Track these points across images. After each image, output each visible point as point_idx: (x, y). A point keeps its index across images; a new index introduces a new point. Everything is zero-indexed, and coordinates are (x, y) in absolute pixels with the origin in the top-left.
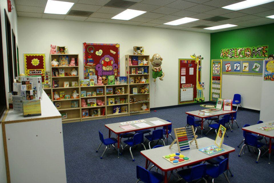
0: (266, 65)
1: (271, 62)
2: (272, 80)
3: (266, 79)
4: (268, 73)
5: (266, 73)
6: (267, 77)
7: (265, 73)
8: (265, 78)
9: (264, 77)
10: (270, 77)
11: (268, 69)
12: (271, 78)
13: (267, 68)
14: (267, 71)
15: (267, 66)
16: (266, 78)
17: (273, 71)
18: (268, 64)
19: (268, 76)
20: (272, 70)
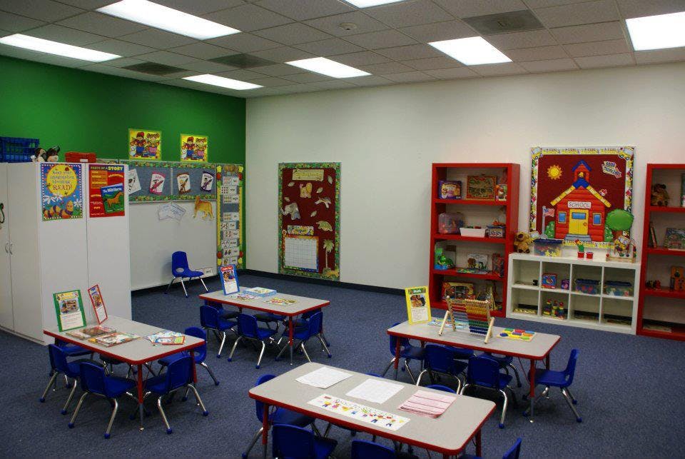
0: (45, 177)
1: (57, 167)
2: (66, 217)
3: (50, 216)
4: (53, 199)
5: (48, 200)
6: (52, 211)
7: (45, 200)
8: (46, 212)
9: (44, 211)
10: (58, 209)
11: (51, 188)
12: (61, 211)
13: (49, 185)
14: (51, 194)
15: (49, 180)
16: (49, 211)
17: (66, 194)
18: (51, 173)
19: (54, 208)
20: (63, 192)
